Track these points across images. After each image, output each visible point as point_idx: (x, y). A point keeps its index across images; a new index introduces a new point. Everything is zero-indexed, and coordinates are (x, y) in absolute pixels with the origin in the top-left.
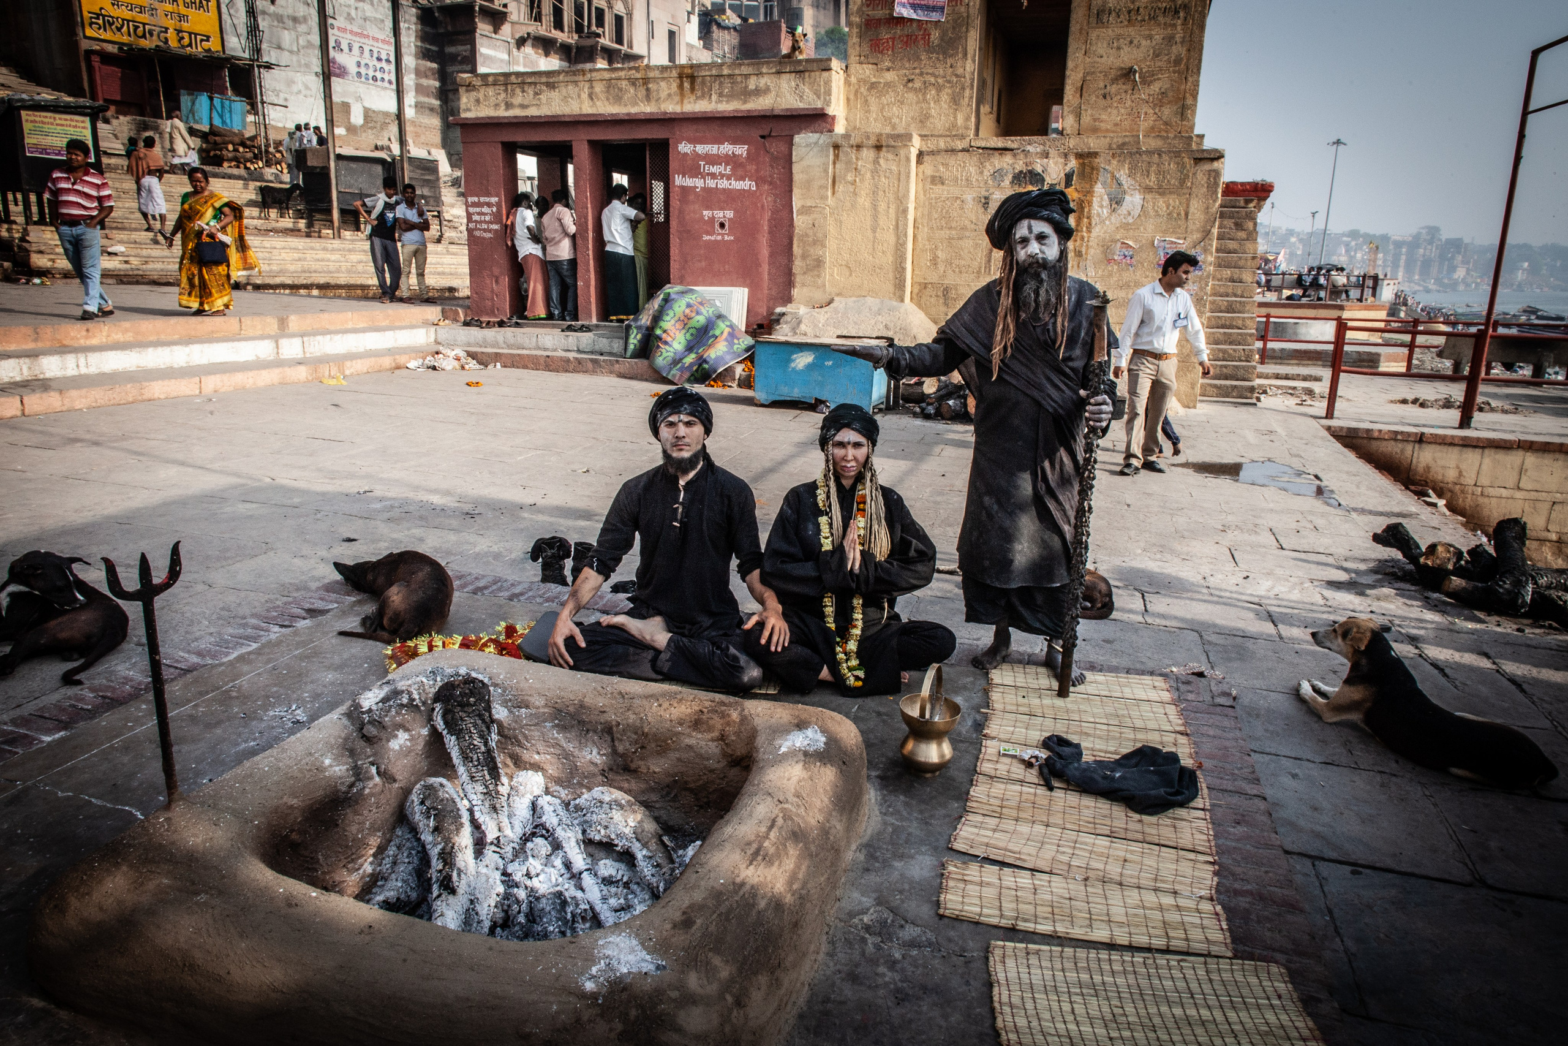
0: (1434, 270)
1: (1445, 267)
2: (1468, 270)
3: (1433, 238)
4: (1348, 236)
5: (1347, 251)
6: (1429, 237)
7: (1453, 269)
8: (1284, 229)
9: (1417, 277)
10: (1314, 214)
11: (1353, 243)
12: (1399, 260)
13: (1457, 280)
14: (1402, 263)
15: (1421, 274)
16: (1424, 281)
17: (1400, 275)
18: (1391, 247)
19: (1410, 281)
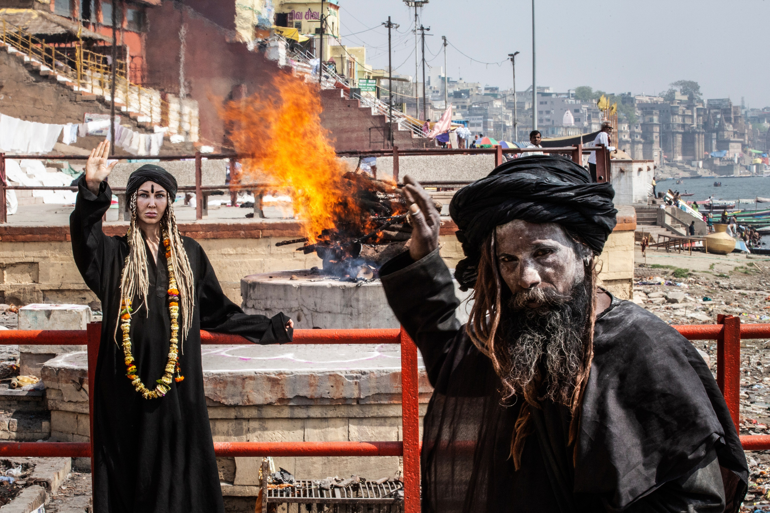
0: (700, 146)
1: (714, 142)
2: (744, 146)
3: (691, 98)
4: (576, 97)
5: (577, 120)
6: (685, 98)
7: (723, 145)
8: (482, 87)
9: (679, 158)
10: (512, 57)
11: (585, 107)
12: (652, 133)
13: (732, 160)
14: (656, 137)
15: (684, 152)
16: (689, 163)
17: (656, 154)
18: (638, 113)
19: (671, 163)
